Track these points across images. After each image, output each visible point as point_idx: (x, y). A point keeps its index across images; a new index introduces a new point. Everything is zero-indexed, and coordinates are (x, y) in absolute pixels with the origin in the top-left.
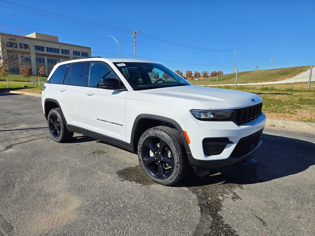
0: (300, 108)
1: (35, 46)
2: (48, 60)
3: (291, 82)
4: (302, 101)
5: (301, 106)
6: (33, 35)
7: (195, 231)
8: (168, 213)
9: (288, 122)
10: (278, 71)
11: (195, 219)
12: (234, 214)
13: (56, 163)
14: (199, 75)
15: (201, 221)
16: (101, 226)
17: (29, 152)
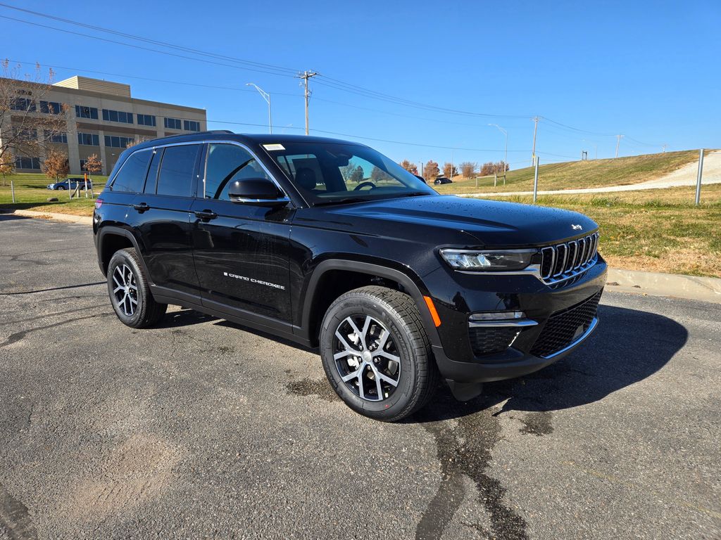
0: (675, 244)
1: (77, 107)
2: (107, 139)
3: (660, 187)
4: (681, 229)
5: (678, 239)
6: (72, 83)
7: (427, 511)
8: (370, 474)
9: (647, 275)
10: (631, 162)
11: (430, 486)
12: (515, 473)
13: (123, 371)
14: (453, 172)
15: (441, 489)
16: (222, 504)
17: (61, 346)
